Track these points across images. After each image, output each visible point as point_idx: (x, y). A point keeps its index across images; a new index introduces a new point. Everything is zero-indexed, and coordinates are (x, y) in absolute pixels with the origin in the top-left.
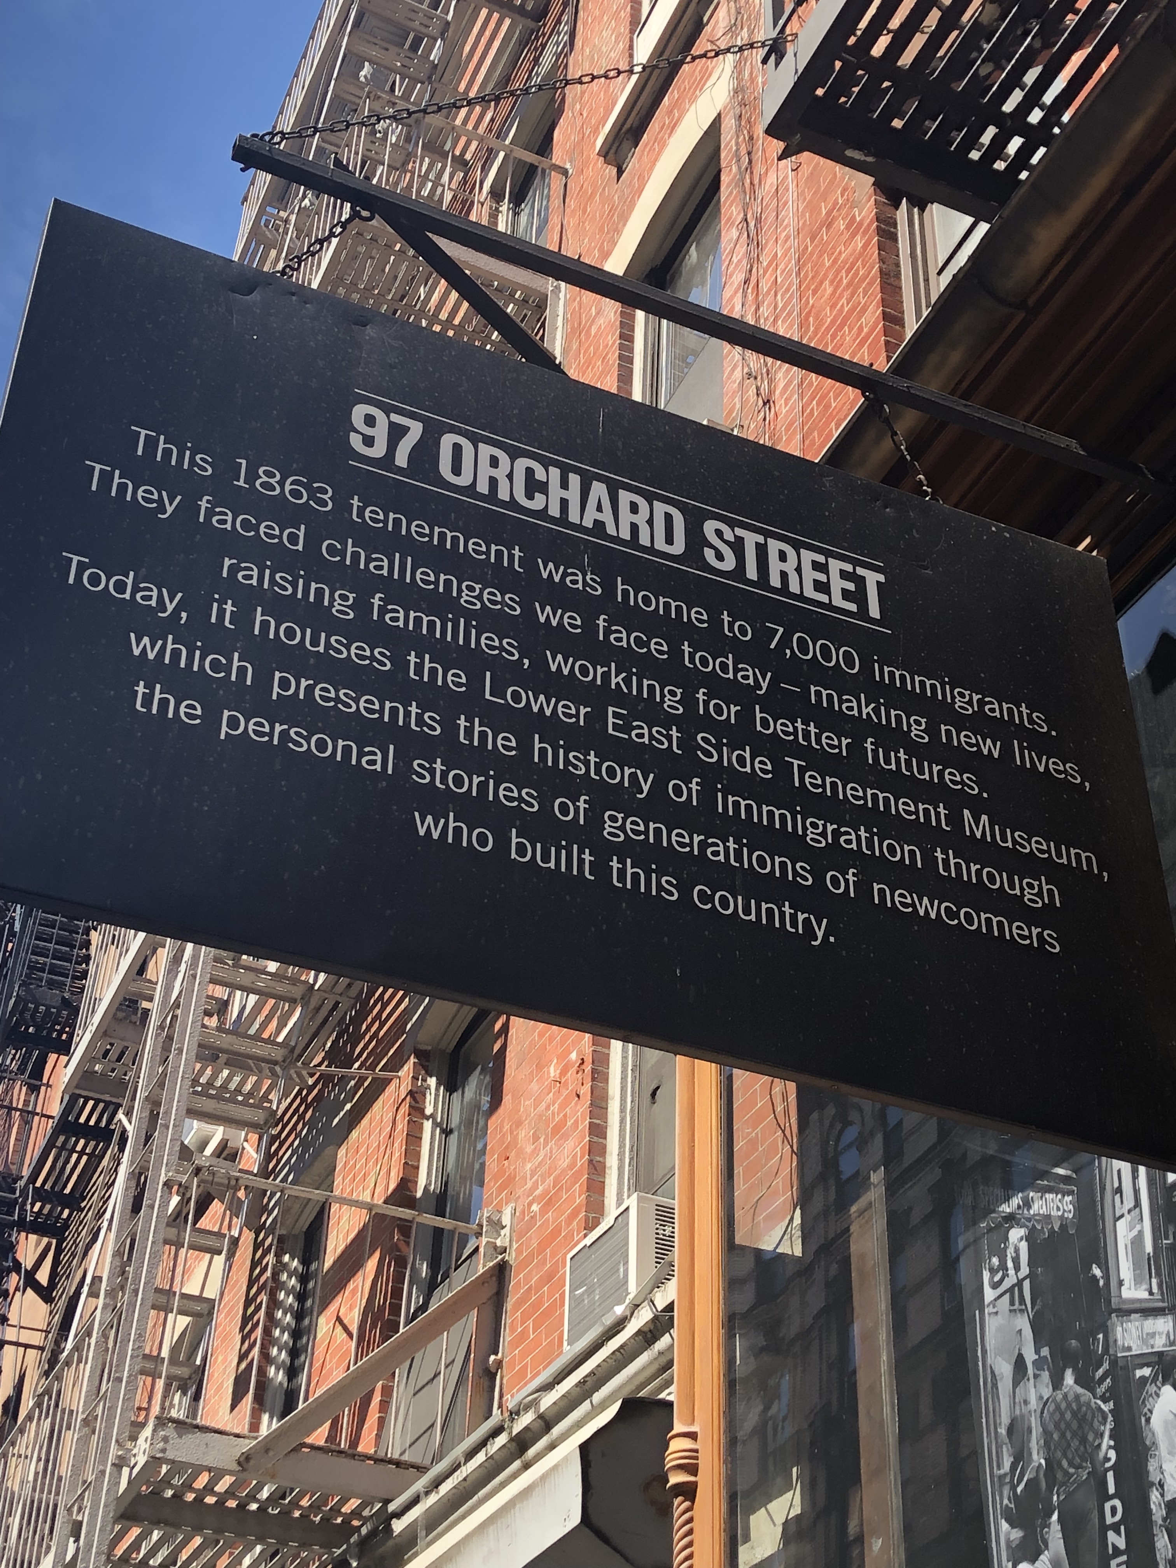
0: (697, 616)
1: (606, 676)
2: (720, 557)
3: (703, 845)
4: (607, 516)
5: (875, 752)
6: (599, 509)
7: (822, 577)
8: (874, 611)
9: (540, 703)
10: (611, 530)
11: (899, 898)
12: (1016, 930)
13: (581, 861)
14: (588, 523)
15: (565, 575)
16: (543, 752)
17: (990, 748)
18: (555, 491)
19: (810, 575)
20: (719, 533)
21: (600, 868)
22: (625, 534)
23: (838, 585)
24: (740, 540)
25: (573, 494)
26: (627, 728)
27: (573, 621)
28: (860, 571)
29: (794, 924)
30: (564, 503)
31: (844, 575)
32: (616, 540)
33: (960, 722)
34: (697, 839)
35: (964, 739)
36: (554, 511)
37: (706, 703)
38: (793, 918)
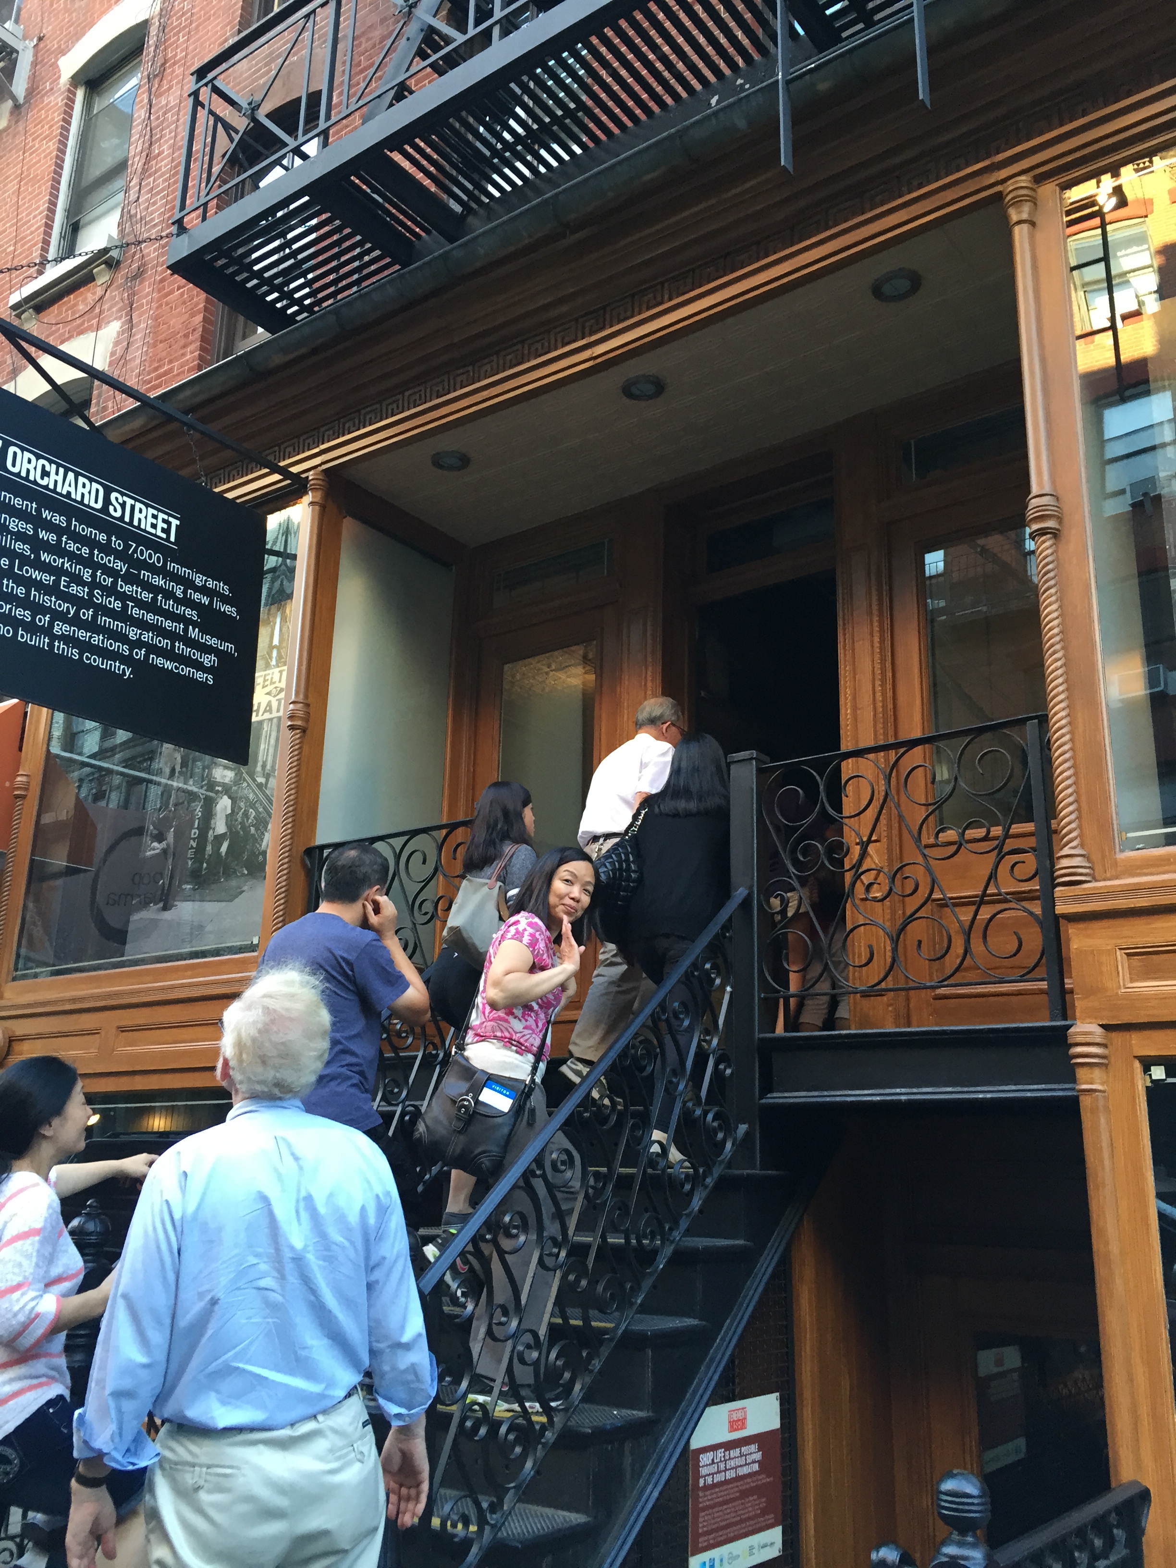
0: (102, 537)
1: (63, 563)
2: (115, 510)
3: (90, 637)
4: (72, 489)
5: (161, 601)
6: (70, 485)
7: (154, 521)
8: (172, 539)
9: (36, 575)
10: (73, 496)
11: (159, 661)
12: (200, 676)
13: (44, 642)
14: (64, 492)
15: (52, 516)
16: (35, 595)
17: (205, 600)
18: (53, 476)
19: (150, 520)
20: (117, 499)
21: (51, 645)
22: (79, 498)
23: (161, 525)
24: (124, 503)
25: (60, 478)
26: (68, 587)
27: (52, 538)
28: (171, 519)
29: (119, 670)
30: (56, 482)
31: (164, 521)
32: (75, 501)
33: (196, 589)
34: (89, 634)
35: (196, 596)
36: (51, 486)
37: (100, 577)
38: (119, 667)
